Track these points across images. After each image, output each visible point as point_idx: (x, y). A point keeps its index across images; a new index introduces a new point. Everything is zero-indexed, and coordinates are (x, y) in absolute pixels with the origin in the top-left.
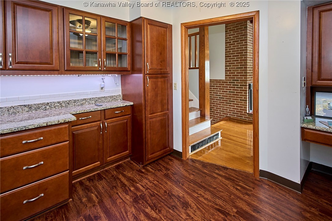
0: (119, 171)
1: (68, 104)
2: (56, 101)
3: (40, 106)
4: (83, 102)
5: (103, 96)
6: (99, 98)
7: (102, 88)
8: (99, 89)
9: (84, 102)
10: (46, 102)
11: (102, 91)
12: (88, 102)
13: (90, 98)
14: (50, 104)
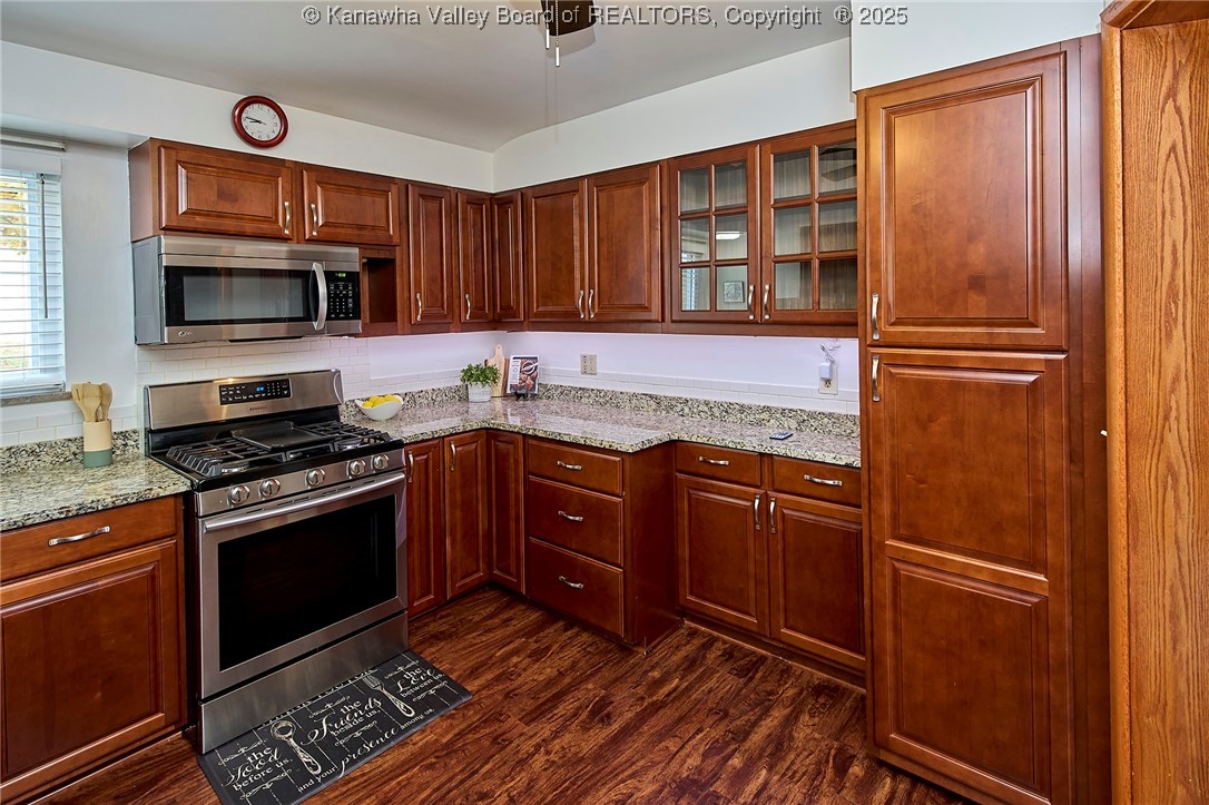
0: (802, 702)
1: (727, 412)
2: (702, 397)
3: (674, 403)
4: (762, 417)
5: (827, 410)
6: (812, 415)
7: (828, 382)
8: (818, 384)
9: (765, 416)
10: (684, 396)
11: (827, 390)
12: (777, 419)
13: (784, 407)
14: (690, 403)
